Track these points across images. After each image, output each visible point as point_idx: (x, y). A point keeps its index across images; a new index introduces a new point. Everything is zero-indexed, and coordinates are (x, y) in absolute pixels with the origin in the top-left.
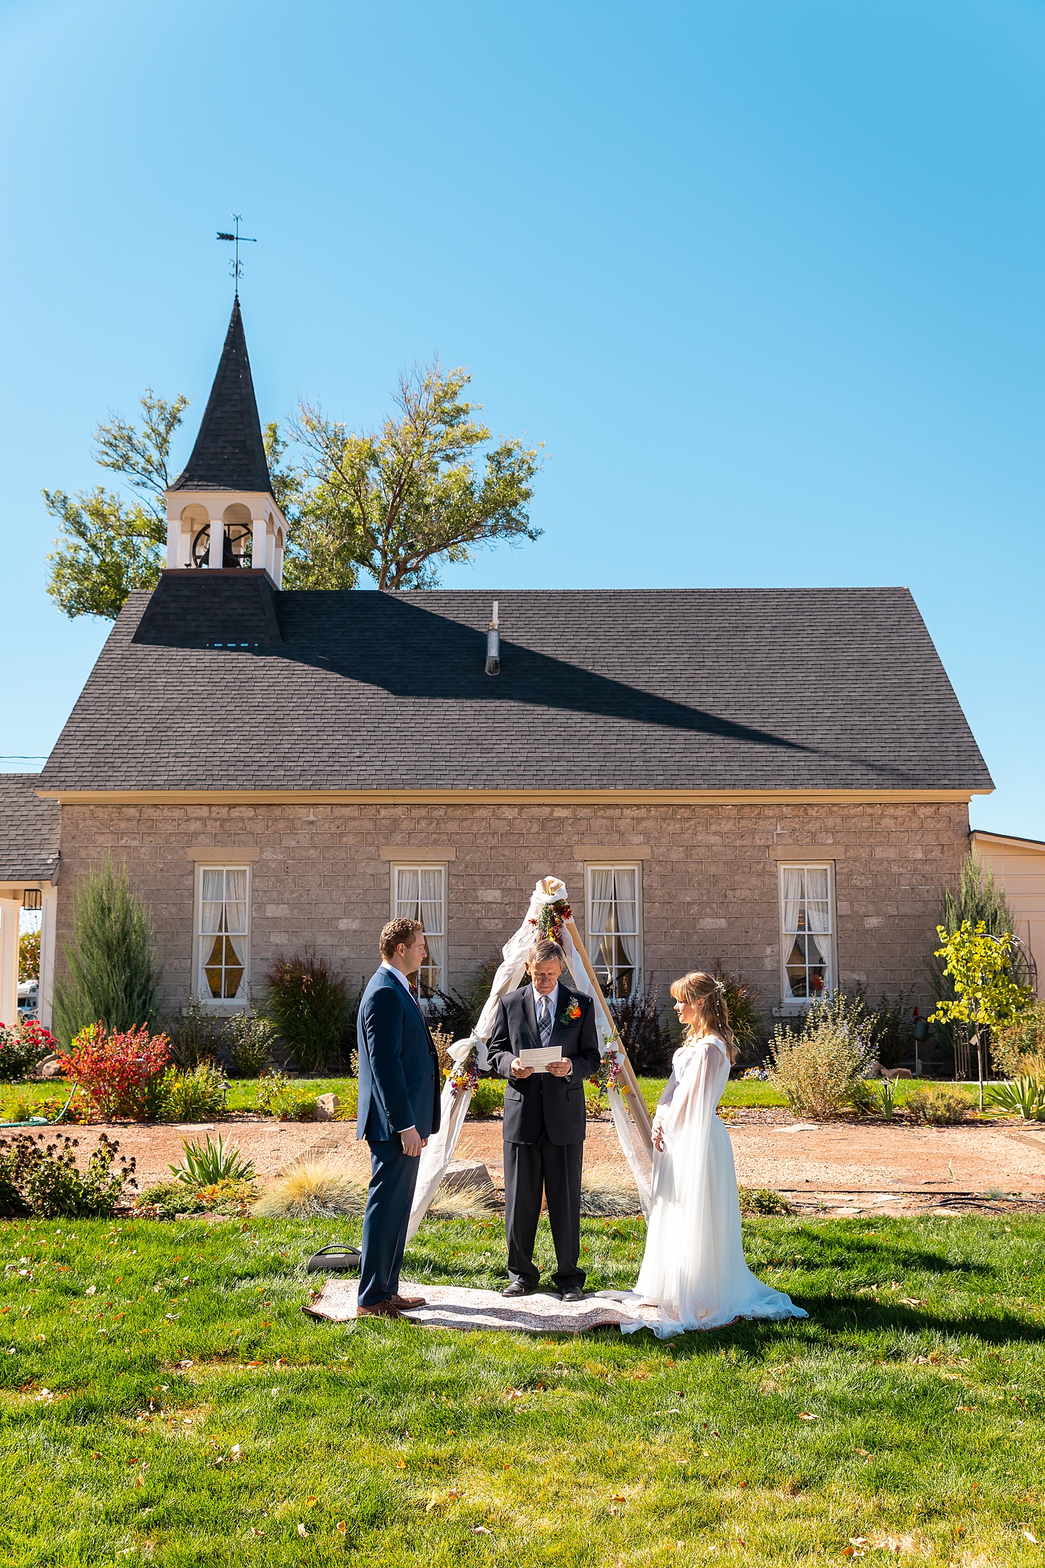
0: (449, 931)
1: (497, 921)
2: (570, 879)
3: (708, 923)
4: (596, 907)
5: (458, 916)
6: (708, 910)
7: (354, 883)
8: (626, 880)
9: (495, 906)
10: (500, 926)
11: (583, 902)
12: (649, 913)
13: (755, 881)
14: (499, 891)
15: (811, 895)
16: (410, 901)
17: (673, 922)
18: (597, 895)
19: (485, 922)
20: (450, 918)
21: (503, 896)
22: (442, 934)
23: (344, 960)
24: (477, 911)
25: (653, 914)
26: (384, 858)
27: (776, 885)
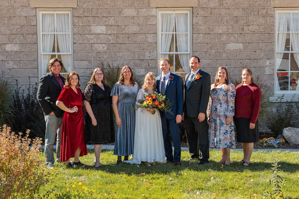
0: (74, 52)
1: (103, 45)
2: (148, 19)
3: (232, 46)
4: (164, 36)
5: (80, 42)
6: (232, 38)
7: (14, 22)
8: (182, 20)
9: (102, 36)
10: (106, 48)
11: (156, 33)
12: (196, 40)
13: (261, 20)
14: (104, 27)
15: (293, 30)
16: (49, 33)
17: (210, 46)
18: (164, 29)
19: (96, 45)
20: (74, 43)
21: (107, 30)
22: (70, 53)
23: (10, 69)
24: (91, 39)
25: (198, 41)
26: (33, 5)
27: (274, 22)
